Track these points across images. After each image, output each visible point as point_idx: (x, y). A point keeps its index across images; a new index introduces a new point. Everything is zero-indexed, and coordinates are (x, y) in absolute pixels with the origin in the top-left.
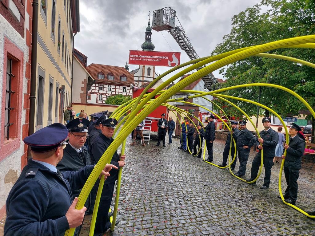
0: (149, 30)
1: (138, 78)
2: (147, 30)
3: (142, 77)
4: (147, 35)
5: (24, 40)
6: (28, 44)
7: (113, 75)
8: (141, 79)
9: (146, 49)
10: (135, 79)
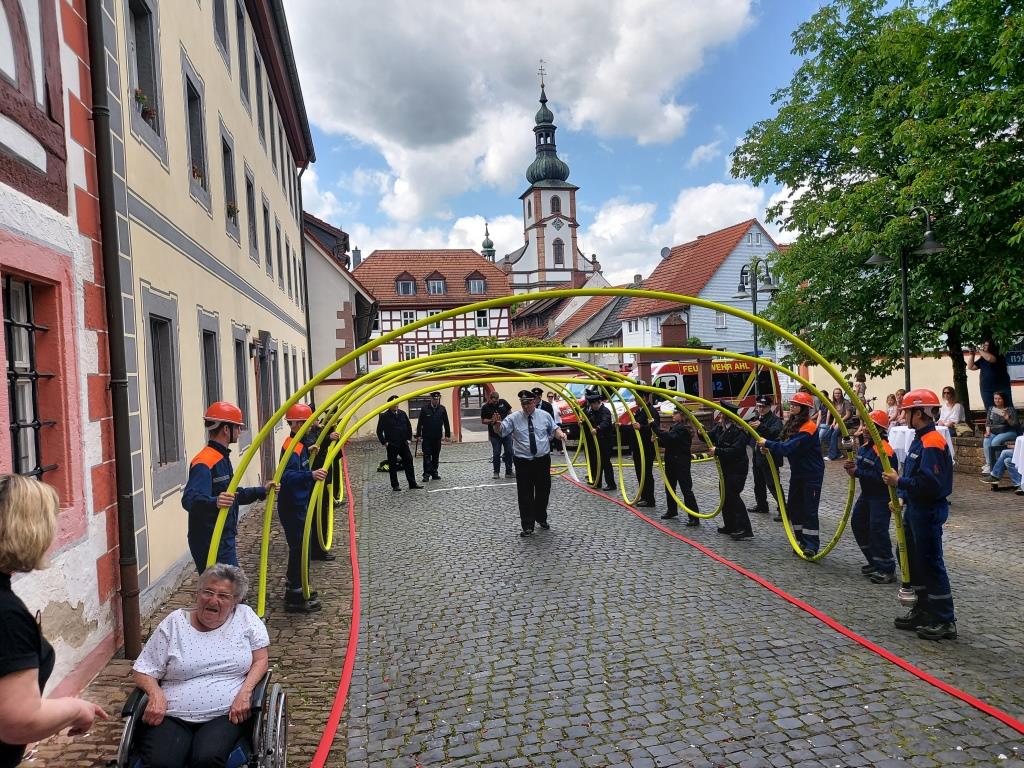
0: (544, 121)
1: (525, 276)
2: (538, 122)
3: (539, 271)
4: (541, 136)
5: (71, 220)
6: (83, 230)
7: (441, 277)
8: (535, 278)
9: (542, 180)
10: (518, 279)
